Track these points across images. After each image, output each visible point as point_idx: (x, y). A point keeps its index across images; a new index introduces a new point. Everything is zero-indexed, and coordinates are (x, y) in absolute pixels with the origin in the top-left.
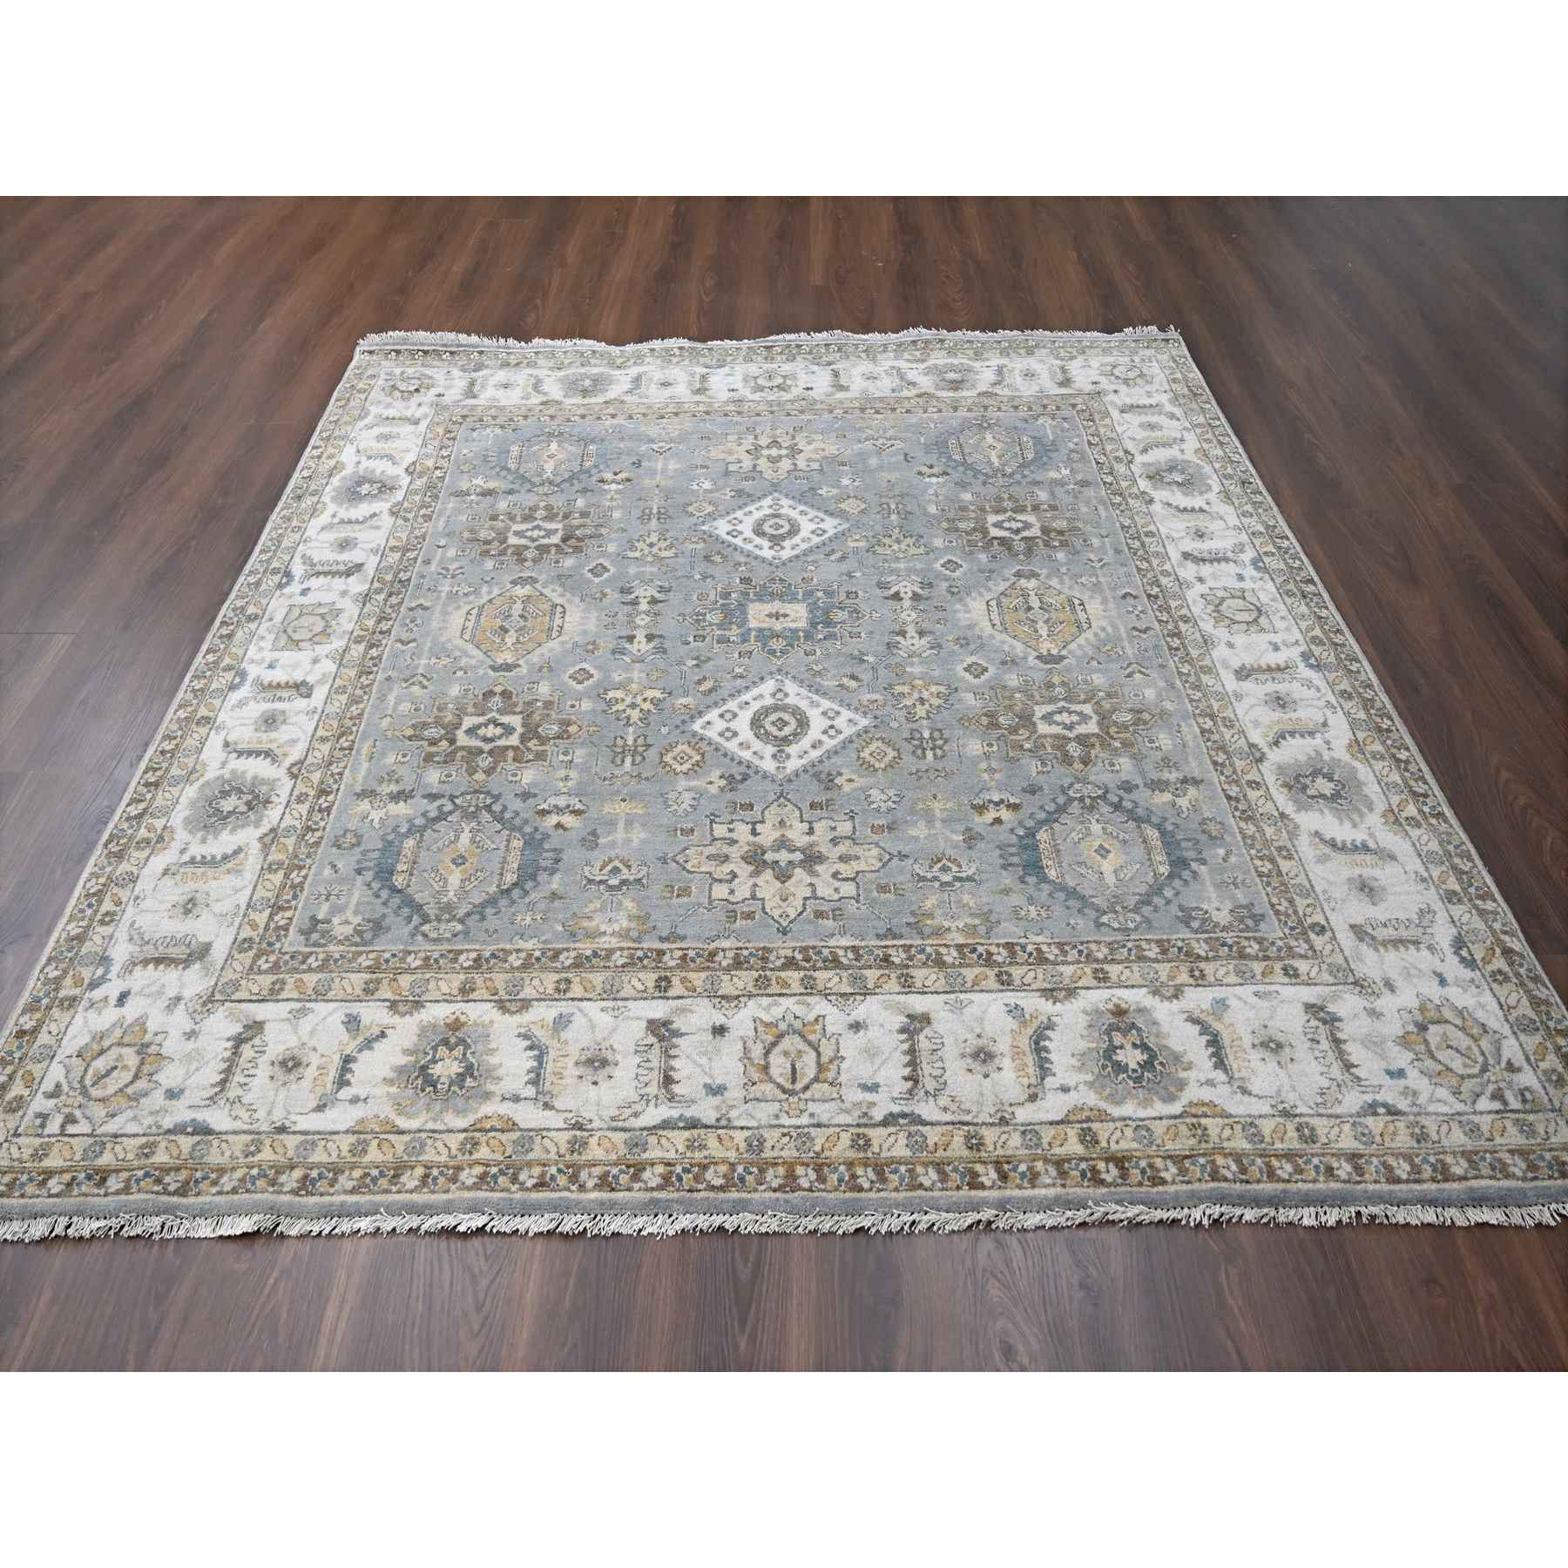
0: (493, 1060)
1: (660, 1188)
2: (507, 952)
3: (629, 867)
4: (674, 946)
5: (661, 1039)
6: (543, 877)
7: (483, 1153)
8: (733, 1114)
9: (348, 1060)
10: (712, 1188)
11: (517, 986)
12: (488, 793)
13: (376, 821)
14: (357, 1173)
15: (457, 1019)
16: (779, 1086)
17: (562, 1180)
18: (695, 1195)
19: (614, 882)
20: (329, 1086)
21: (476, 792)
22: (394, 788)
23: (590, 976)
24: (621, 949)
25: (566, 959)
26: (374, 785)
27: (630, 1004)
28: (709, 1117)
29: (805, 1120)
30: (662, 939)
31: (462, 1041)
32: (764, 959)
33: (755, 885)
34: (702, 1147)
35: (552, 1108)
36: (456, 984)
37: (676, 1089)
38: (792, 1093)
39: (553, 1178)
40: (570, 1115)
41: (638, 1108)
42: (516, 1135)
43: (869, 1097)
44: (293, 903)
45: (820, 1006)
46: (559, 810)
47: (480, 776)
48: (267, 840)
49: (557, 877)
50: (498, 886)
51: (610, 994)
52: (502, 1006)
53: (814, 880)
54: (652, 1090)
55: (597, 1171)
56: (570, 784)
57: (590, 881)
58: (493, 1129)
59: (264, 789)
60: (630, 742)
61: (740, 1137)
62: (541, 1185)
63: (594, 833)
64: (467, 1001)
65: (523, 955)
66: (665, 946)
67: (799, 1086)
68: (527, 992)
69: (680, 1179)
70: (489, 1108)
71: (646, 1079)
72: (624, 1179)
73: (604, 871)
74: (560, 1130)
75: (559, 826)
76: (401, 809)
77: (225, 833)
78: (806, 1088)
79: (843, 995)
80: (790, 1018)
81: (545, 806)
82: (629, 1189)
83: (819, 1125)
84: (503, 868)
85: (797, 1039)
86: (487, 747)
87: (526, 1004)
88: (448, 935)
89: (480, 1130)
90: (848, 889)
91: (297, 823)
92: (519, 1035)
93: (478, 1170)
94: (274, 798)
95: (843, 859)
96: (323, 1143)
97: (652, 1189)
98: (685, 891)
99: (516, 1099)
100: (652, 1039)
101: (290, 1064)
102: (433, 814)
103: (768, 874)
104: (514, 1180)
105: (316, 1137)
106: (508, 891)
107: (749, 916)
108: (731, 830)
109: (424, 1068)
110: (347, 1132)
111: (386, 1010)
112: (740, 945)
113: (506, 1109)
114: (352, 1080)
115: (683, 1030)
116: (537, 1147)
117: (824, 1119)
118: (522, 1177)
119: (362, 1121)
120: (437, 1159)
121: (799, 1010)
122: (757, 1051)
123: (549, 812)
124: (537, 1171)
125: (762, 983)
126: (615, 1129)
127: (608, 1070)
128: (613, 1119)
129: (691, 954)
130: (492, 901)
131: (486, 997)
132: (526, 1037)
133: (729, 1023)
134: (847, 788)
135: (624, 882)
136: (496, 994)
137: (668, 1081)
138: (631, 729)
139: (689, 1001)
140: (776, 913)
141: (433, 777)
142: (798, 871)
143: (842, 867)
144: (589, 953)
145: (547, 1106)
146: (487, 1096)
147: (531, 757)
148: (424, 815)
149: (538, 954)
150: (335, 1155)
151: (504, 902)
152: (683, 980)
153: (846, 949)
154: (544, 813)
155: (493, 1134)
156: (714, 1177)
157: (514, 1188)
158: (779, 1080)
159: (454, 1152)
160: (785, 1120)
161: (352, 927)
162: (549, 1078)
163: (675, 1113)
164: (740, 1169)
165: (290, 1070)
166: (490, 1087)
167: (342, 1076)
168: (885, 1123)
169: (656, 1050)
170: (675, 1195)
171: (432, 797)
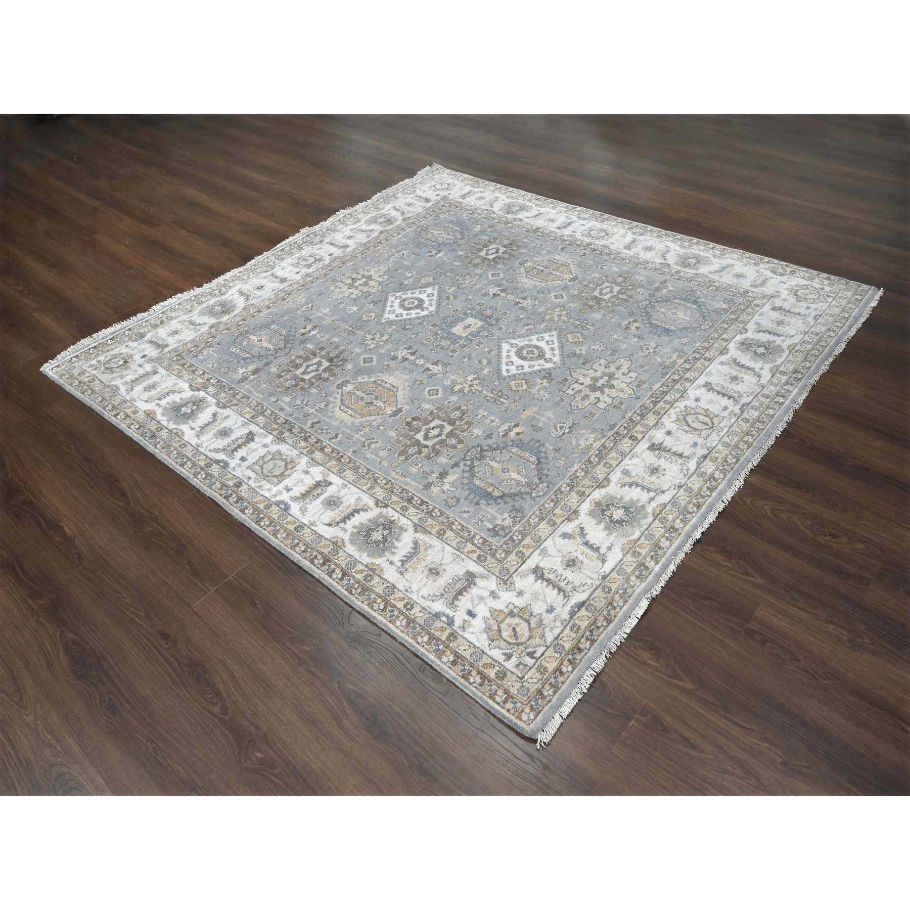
0: (627, 499)
1: (725, 476)
2: (575, 474)
3: (564, 423)
4: (617, 428)
5: (659, 449)
6: (543, 449)
7: (670, 518)
8: (709, 445)
9: (586, 544)
10: (736, 463)
11: (595, 479)
12: (473, 447)
13: (450, 489)
14: (648, 559)
15: (595, 503)
16: (706, 429)
17: (701, 500)
18: (735, 468)
19: (567, 431)
20: (594, 554)
21: (468, 451)
22: (434, 476)
23: (610, 456)
24: (605, 442)
25: (594, 459)
26: (425, 482)
27: (634, 451)
28: (705, 451)
29: (726, 429)
30: (611, 429)
31: (608, 506)
32: (646, 408)
33: (608, 395)
34: (717, 458)
35: (665, 491)
36: (575, 496)
37: (685, 454)
38: (712, 427)
39: (698, 502)
40: (673, 487)
41: (685, 468)
42: (670, 505)
43: (729, 410)
44: (472, 533)
45: (681, 405)
46: (510, 430)
47: (460, 446)
48: (419, 529)
49: (547, 445)
50: (533, 464)
51: (623, 455)
52: (601, 486)
53: (621, 380)
54: (680, 461)
55: (705, 489)
56: (497, 420)
57: (560, 437)
58: (661, 511)
59: (381, 520)
60: (492, 395)
61: (720, 447)
62: (699, 506)
63: (533, 426)
64: (589, 496)
65: (580, 471)
66: (615, 430)
67: (710, 424)
68: (601, 477)
69: (726, 469)
70: (650, 509)
71: (674, 461)
72: (714, 483)
73: (559, 431)
74: (677, 493)
75: (518, 434)
76: (450, 478)
77: (396, 544)
78: (713, 423)
79: (680, 397)
80: (679, 414)
81: (501, 434)
82: (719, 484)
83: (731, 427)
84: (525, 459)
85: (690, 416)
86: (444, 437)
87: (607, 479)
88: (546, 489)
89: (659, 514)
90: (633, 374)
91: (419, 516)
92: (621, 487)
93: (678, 521)
94: (393, 519)
95: (618, 368)
96: (623, 566)
97: (724, 478)
98: (592, 415)
99: (652, 499)
100: (657, 452)
101: (571, 563)
102: (467, 469)
103: (607, 390)
104: (690, 513)
105: (618, 567)
106: (539, 462)
107: (621, 403)
108: (573, 389)
109: (612, 521)
110: (624, 556)
111: (569, 523)
112: (633, 411)
113: (654, 504)
114: (598, 545)
115: (661, 441)
116: (681, 502)
117: (729, 424)
118: (691, 511)
119: (622, 550)
120: (661, 533)
121: (677, 410)
122: (687, 428)
123: (507, 433)
124: (691, 506)
125: (657, 413)
126: (690, 478)
127: (660, 469)
128: (685, 476)
129: (625, 425)
130: (539, 470)
131: (592, 490)
132: (624, 485)
133: (668, 429)
134: (584, 353)
135: (570, 428)
136: (593, 486)
137: (680, 455)
138: (485, 392)
139: (647, 435)
140: (626, 396)
141: (443, 460)
142: (612, 382)
143: (620, 372)
144: (597, 452)
145: (663, 492)
146: (643, 507)
147: (466, 426)
148: (464, 471)
149: (584, 466)
150: (633, 564)
151: (544, 466)
152: (637, 432)
153: (661, 387)
154: (505, 435)
155: (663, 511)
156: (731, 460)
157: (694, 514)
158: (704, 428)
159: (663, 526)
160: (722, 434)
161: (509, 518)
162: (651, 486)
163: (696, 459)
164: (733, 453)
165: (574, 565)
166: (640, 504)
167: (593, 548)
168: (742, 412)
169: (662, 453)
170: (731, 473)
171: (456, 465)
